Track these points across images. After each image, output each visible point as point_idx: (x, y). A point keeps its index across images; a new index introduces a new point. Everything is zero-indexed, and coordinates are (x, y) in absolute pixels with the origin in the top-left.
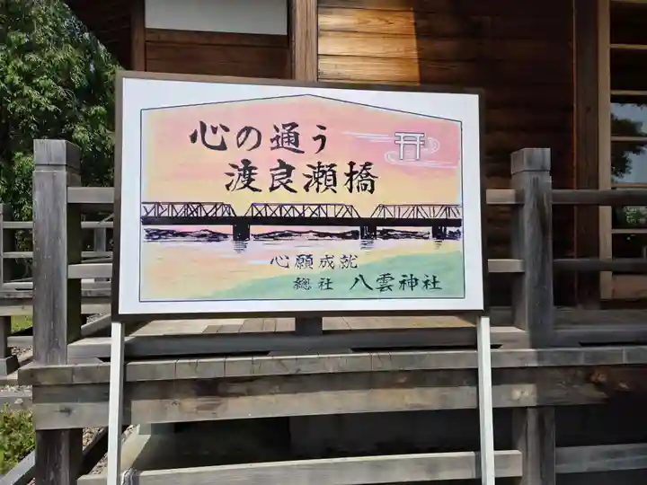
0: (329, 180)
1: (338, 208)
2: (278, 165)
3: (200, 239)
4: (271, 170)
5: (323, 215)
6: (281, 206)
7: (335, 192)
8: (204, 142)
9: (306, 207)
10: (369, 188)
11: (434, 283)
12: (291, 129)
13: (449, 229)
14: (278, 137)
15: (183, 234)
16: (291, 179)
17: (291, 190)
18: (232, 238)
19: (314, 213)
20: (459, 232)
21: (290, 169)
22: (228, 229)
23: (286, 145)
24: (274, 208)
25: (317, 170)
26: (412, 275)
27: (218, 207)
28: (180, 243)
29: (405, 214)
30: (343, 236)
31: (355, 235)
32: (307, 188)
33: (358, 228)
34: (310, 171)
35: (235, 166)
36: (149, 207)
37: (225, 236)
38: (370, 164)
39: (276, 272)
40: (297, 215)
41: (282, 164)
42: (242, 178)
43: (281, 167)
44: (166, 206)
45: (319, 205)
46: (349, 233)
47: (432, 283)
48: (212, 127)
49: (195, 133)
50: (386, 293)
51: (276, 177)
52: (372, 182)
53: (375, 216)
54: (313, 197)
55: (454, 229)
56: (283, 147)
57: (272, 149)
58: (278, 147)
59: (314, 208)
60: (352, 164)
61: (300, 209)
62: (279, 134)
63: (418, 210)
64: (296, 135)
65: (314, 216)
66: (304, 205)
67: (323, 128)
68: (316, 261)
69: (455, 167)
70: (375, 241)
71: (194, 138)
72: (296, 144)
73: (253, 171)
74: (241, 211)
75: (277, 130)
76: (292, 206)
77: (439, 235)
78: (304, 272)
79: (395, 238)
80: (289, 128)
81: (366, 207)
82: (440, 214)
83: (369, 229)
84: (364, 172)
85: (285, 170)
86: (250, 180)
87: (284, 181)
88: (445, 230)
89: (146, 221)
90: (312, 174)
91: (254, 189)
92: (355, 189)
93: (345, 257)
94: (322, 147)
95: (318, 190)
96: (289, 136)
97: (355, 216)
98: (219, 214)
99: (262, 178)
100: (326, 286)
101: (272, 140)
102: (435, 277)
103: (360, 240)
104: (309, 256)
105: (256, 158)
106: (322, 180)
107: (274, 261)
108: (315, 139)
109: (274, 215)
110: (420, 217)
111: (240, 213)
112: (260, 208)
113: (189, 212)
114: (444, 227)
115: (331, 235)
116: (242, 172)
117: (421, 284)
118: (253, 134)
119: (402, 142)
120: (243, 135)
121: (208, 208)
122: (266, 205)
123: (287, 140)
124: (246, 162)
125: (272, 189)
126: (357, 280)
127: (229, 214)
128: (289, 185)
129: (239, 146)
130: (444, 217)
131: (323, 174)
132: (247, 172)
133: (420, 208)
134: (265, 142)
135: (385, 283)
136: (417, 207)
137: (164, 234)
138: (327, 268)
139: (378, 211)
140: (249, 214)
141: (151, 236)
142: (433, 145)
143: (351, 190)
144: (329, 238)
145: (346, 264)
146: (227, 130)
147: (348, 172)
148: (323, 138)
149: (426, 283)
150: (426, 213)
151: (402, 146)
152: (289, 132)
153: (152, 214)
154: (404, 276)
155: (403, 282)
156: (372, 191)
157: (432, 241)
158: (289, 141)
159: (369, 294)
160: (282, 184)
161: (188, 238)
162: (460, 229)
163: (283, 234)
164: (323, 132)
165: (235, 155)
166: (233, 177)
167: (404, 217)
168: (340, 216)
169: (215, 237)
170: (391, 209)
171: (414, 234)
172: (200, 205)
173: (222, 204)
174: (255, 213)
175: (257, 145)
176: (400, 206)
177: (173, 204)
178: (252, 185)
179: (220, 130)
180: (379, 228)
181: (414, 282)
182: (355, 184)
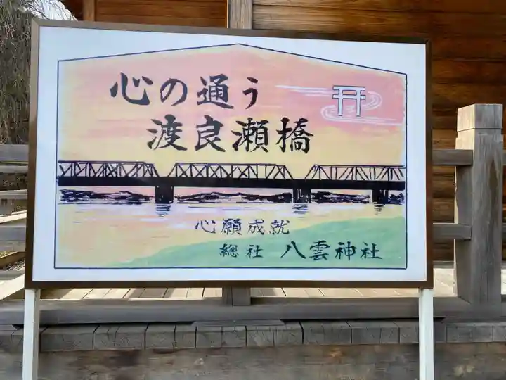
0: (261, 138)
1: (269, 169)
2: (204, 121)
3: (120, 201)
4: (198, 126)
5: (253, 176)
6: (207, 166)
7: (266, 150)
8: (126, 98)
9: (235, 167)
10: (304, 146)
11: (374, 251)
12: (219, 82)
13: (391, 193)
14: (204, 91)
15: (101, 196)
16: (219, 136)
17: (220, 149)
18: (153, 200)
19: (243, 173)
20: (401, 196)
21: (218, 126)
22: (149, 191)
23: (214, 99)
24: (199, 168)
25: (247, 127)
26: (349, 243)
27: (139, 166)
28: (97, 205)
29: (342, 175)
30: (274, 199)
31: (287, 198)
32: (236, 146)
33: (291, 191)
34: (240, 129)
35: (158, 123)
36: (65, 166)
37: (147, 198)
38: (306, 121)
39: (202, 237)
40: (224, 176)
41: (210, 121)
42: (165, 135)
43: (208, 124)
44: (82, 166)
45: (249, 166)
46: (281, 195)
47: (370, 252)
48: (134, 80)
49: (116, 85)
50: (321, 262)
51: (202, 135)
52: (307, 141)
53: (309, 178)
54: (242, 156)
55: (396, 193)
56: (210, 102)
57: (199, 103)
58: (205, 101)
59: (243, 168)
60: (285, 121)
61: (228, 169)
62: (207, 87)
63: (357, 171)
64: (225, 88)
65: (243, 177)
66: (232, 165)
67: (255, 81)
68: (245, 226)
69: (398, 124)
70: (309, 205)
71: (114, 92)
72: (225, 98)
73: (178, 128)
74: (165, 170)
75: (204, 83)
76: (220, 166)
77: (380, 199)
78: (232, 238)
79: (331, 202)
80: (216, 81)
81: (299, 166)
82: (382, 176)
83: (302, 191)
84: (299, 129)
85: (212, 127)
86: (175, 138)
87: (211, 139)
88: (387, 193)
89: (62, 181)
90: (242, 132)
91: (179, 148)
92: (288, 148)
93: (276, 222)
94: (253, 101)
95: (247, 149)
96: (217, 90)
97: (287, 177)
98: (140, 174)
99: (188, 137)
100: (255, 254)
101: (199, 94)
102: (374, 246)
103: (292, 204)
104: (237, 221)
105: (181, 113)
106: (252, 138)
107: (199, 226)
108: (246, 93)
109: (200, 176)
110: (359, 178)
111: (163, 173)
112: (185, 168)
113: (108, 172)
114: (385, 191)
115: (262, 198)
116: (166, 129)
118: (178, 87)
119: (341, 96)
120: (168, 88)
121: (128, 168)
122: (191, 165)
123: (215, 94)
124: (170, 118)
125: (198, 147)
126: (289, 247)
127: (152, 174)
128: (216, 143)
129: (163, 100)
130: (386, 179)
131: (253, 132)
132: (172, 129)
133: (359, 169)
134: (192, 96)
135: (319, 251)
136: (355, 168)
137: (80, 196)
138: (257, 233)
139: (313, 172)
140: (173, 175)
141: (67, 197)
142: (375, 100)
143: (283, 149)
144: (258, 201)
145: (277, 230)
146: (149, 82)
147: (281, 129)
148: (255, 92)
149: (365, 252)
150: (366, 175)
151: (341, 101)
152: (217, 84)
153: (68, 174)
154: (341, 244)
155: (339, 250)
156: (306, 150)
157: (372, 206)
158: (217, 96)
159: (302, 263)
160: (209, 141)
161: (106, 200)
162: (404, 192)
165: (158, 109)
166: (156, 135)
167: (343, 179)
168: (271, 177)
169: (136, 199)
170: (327, 170)
171: (353, 199)
172: (120, 164)
173: (144, 164)
174: (180, 173)
175: (183, 99)
176: (337, 167)
177: (90, 163)
178: (177, 142)
179: (142, 83)
180: (313, 191)
181: (351, 250)
182: (288, 142)
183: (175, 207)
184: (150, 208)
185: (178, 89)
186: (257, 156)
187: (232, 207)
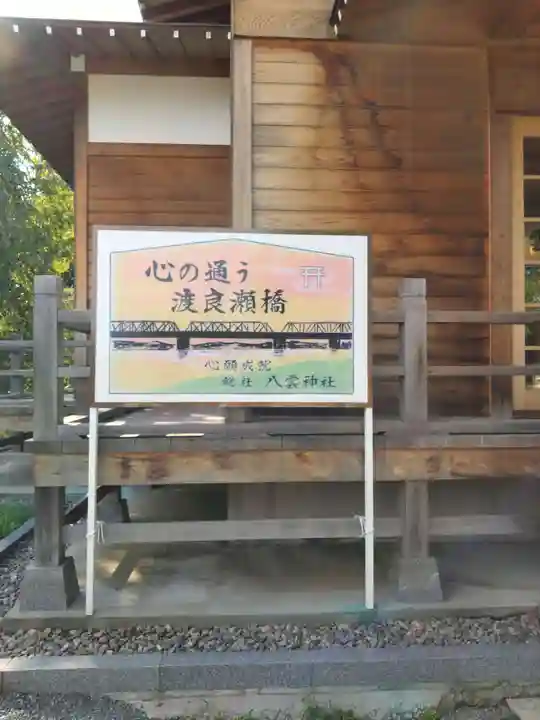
0: (250, 304)
1: (256, 325)
2: (210, 292)
4: (206, 296)
5: (244, 330)
6: (213, 323)
7: (254, 312)
8: (158, 278)
9: (232, 324)
10: (280, 310)
11: (330, 382)
12: (221, 265)
13: (342, 341)
14: (210, 272)
15: (141, 345)
16: (220, 303)
17: (220, 311)
18: (175, 347)
19: (238, 328)
20: (350, 343)
21: (219, 296)
22: (173, 341)
23: (216, 277)
24: (207, 325)
25: (240, 296)
26: (313, 376)
27: (166, 324)
28: (138, 351)
29: (312, 330)
30: (261, 346)
31: (269, 346)
32: (232, 309)
33: (271, 340)
34: (235, 297)
35: (178, 294)
36: (116, 324)
37: (171, 346)
38: (280, 291)
39: (209, 373)
40: (224, 330)
41: (214, 292)
42: (184, 303)
43: (213, 294)
44: (127, 324)
45: (242, 323)
46: (265, 344)
47: (328, 383)
48: (162, 265)
49: (150, 269)
50: (293, 390)
51: (209, 302)
52: (283, 305)
53: (285, 331)
54: (237, 316)
55: (346, 341)
56: (215, 279)
57: (207, 280)
58: (211, 279)
59: (238, 325)
60: (267, 291)
61: (227, 325)
62: (212, 269)
63: (318, 326)
64: (225, 270)
65: (238, 331)
66: (230, 323)
67: (245, 264)
68: (240, 366)
70: (284, 350)
71: (148, 273)
72: (225, 276)
73: (192, 297)
74: (183, 327)
75: (210, 266)
76: (221, 324)
77: (335, 346)
78: (230, 373)
79: (300, 348)
80: (218, 264)
81: (277, 323)
82: (336, 330)
83: (279, 341)
84: (277, 297)
85: (215, 297)
86: (190, 304)
87: (216, 305)
88: (339, 341)
89: (114, 334)
90: (236, 299)
91: (193, 311)
92: (269, 310)
93: (261, 362)
94: (244, 279)
95: (241, 311)
96: (219, 271)
97: (269, 331)
98: (167, 329)
99: (199, 303)
100: (246, 384)
101: (207, 274)
102: (330, 378)
103: (273, 349)
104: (234, 361)
105: (194, 287)
106: (244, 304)
107: (208, 365)
108: (240, 272)
109: (207, 330)
110: (319, 331)
111: (182, 328)
112: (197, 325)
113: (145, 328)
114: (338, 339)
115: (251, 345)
116: (184, 298)
117: (319, 383)
118: (192, 270)
119: (306, 274)
120: (184, 271)
121: (158, 325)
122: (201, 323)
123: (217, 273)
124: (187, 291)
125: (206, 310)
126: (270, 380)
127: (175, 329)
128: (219, 307)
129: (182, 278)
130: (338, 331)
131: (245, 299)
132: (188, 298)
133: (320, 325)
134: (201, 275)
135: (292, 382)
136: (317, 324)
137: (127, 344)
138: (248, 370)
139: (287, 327)
140: (189, 330)
141: (117, 345)
143: (266, 311)
144: (249, 347)
145: (262, 367)
146: (171, 266)
147: (264, 297)
148: (245, 272)
149: (323, 382)
150: (325, 329)
151: (306, 277)
152: (219, 267)
153: (118, 330)
154: (307, 377)
155: (306, 381)
156: (282, 312)
157: (328, 351)
158: (219, 275)
159: (279, 390)
160: (214, 306)
161: (144, 347)
162: (351, 341)
163: (214, 345)
164: (244, 267)
165: (179, 285)
166: (177, 302)
167: (308, 331)
168: (258, 331)
169: (164, 347)
170: (297, 326)
171: (316, 346)
172: (153, 323)
173: (169, 322)
174: (194, 328)
175: (194, 279)
176: (304, 323)
177: (133, 322)
178: (191, 307)
179: (168, 267)
180: (288, 340)
181: (314, 381)
182: (270, 306)
183: (192, 353)
184: (174, 352)
185: (192, 271)
186: (248, 316)
187: (232, 352)
